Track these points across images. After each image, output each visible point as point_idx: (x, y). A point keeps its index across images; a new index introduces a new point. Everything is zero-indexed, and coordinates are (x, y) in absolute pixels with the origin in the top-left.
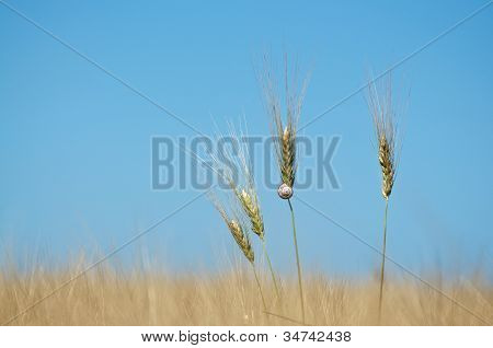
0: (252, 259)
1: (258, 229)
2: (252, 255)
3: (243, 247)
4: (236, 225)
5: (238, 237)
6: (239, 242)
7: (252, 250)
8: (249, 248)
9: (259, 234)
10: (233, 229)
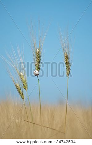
0: (23, 98)
1: (25, 87)
2: (24, 97)
3: (20, 94)
4: (18, 85)
5: (19, 90)
6: (19, 92)
7: (23, 95)
8: (23, 94)
9: (25, 89)
10: (17, 87)
